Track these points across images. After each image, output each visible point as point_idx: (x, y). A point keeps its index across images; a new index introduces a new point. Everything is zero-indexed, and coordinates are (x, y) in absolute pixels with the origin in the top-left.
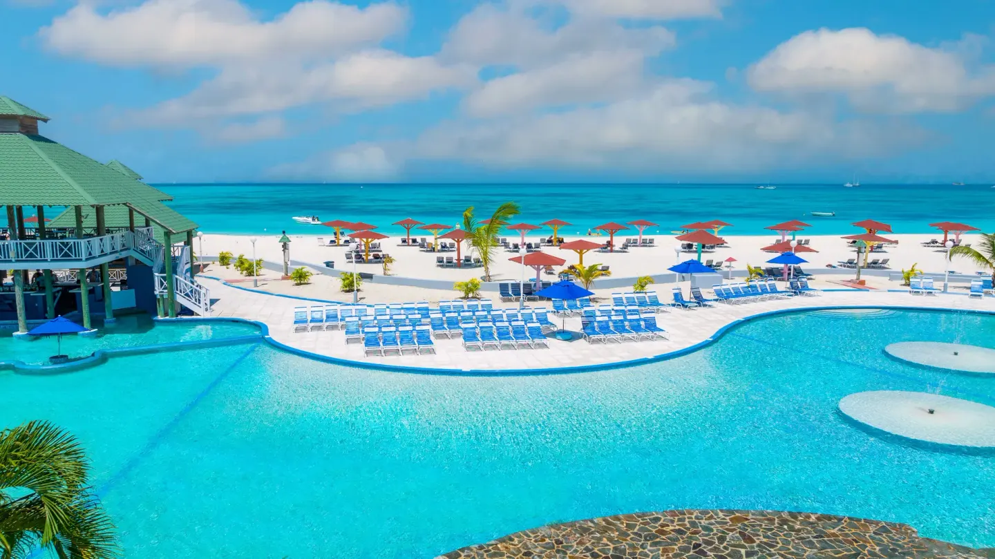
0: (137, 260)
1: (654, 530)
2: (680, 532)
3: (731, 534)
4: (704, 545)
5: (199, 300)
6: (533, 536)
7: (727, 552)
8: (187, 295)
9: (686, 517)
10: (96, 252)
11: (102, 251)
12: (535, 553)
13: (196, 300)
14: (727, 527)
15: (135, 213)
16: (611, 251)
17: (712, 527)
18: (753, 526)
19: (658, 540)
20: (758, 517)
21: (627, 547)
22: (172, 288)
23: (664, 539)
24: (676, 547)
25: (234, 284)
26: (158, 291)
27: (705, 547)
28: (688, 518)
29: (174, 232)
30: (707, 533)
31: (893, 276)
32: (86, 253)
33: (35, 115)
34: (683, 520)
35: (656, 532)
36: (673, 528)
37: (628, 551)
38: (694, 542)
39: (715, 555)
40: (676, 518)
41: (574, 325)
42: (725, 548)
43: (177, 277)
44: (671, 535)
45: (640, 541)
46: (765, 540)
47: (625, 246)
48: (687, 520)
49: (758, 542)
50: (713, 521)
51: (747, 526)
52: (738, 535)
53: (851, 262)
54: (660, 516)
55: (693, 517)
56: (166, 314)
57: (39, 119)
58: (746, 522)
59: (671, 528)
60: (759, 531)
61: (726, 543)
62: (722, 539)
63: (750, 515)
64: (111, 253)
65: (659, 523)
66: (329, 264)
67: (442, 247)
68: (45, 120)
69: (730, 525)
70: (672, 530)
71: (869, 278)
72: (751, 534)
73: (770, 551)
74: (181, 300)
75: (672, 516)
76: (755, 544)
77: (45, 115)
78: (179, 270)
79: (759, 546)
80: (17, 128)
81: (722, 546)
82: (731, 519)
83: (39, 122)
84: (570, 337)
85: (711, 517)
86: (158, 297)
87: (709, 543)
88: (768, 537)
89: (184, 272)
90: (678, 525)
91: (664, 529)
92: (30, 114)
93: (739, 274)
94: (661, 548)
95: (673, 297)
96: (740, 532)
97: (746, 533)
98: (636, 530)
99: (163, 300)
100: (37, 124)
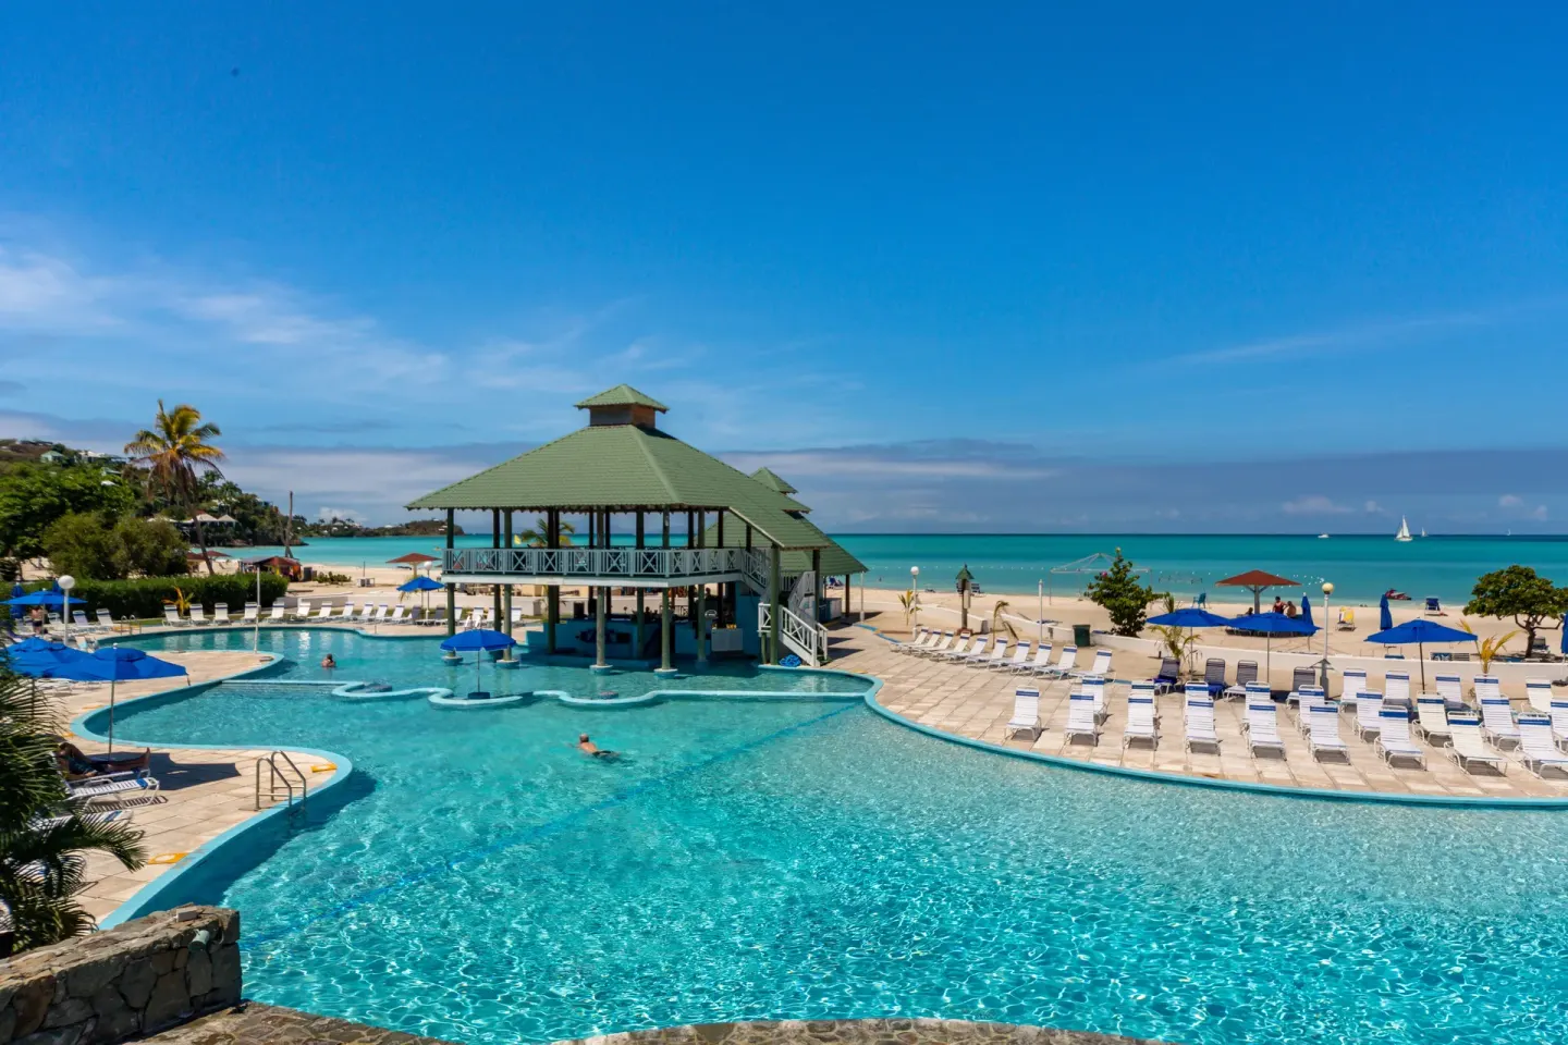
8: (796, 636)
10: (687, 568)
11: (697, 569)
13: (806, 643)
15: (753, 531)
22: (777, 625)
25: (885, 635)
26: (761, 625)
29: (783, 546)
32: (670, 568)
33: (649, 403)
43: (785, 609)
56: (769, 662)
57: (655, 409)
68: (664, 411)
74: (788, 641)
77: (664, 403)
78: (791, 601)
80: (630, 419)
83: (657, 413)
86: (760, 636)
89: (801, 606)
92: (643, 401)
99: (767, 640)
100: (654, 414)
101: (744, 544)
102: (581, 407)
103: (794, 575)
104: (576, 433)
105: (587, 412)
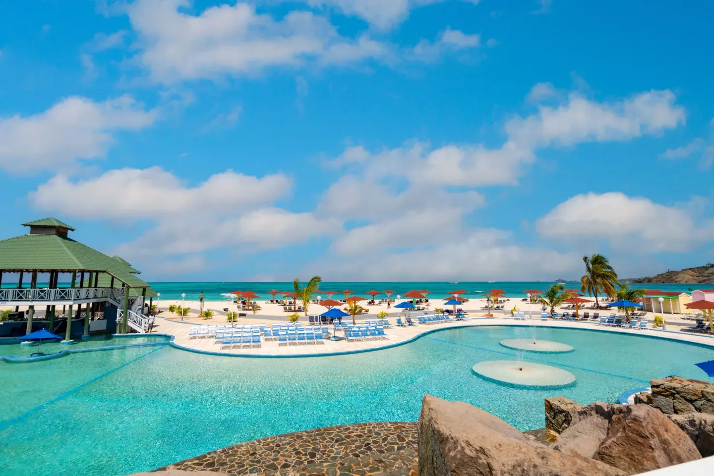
0: (112, 304)
1: (343, 436)
2: (360, 436)
3: (392, 436)
4: (372, 444)
5: (141, 324)
6: (263, 442)
7: (386, 447)
8: (135, 321)
9: (367, 427)
11: (87, 297)
12: (258, 454)
13: (139, 324)
14: (390, 432)
16: (373, 305)
17: (381, 432)
18: (407, 431)
19: (344, 441)
20: (412, 426)
21: (322, 447)
22: (126, 318)
23: (347, 441)
24: (353, 446)
25: (172, 320)
26: (118, 318)
27: (372, 445)
28: (368, 427)
29: (131, 286)
30: (376, 436)
31: (506, 313)
32: (75, 297)
34: (365, 428)
35: (345, 437)
36: (356, 434)
37: (321, 449)
38: (366, 442)
39: (377, 450)
40: (360, 428)
41: (341, 334)
42: (385, 445)
43: (130, 311)
44: (353, 439)
45: (332, 442)
46: (412, 439)
47: (380, 303)
48: (367, 429)
49: (407, 441)
50: (383, 429)
51: (403, 431)
52: (396, 437)
53: (486, 307)
54: (350, 427)
55: (371, 427)
56: (120, 333)
57: (68, 229)
58: (403, 429)
59: (355, 434)
60: (409, 434)
61: (387, 442)
62: (384, 440)
63: (407, 424)
64: (93, 298)
65: (349, 431)
66: (226, 310)
67: (289, 303)
68: (73, 230)
69: (393, 431)
70: (355, 435)
71: (495, 314)
72: (405, 436)
73: (413, 446)
74: (130, 324)
75: (358, 427)
76: (405, 442)
77: (73, 227)
78: (133, 308)
79: (407, 443)
80: (54, 232)
81: (383, 444)
82: (394, 428)
83: (69, 231)
84: (338, 339)
85: (383, 427)
86: (117, 322)
87: (375, 442)
88: (414, 438)
89: (137, 309)
90: (360, 432)
91: (350, 435)
92: (62, 225)
93: (431, 312)
94: (344, 447)
95: (396, 321)
96: (398, 435)
97: (402, 435)
98: (332, 436)
99: (120, 324)
100: (67, 231)
101: (110, 286)
102: (25, 225)
103: (134, 298)
104: (21, 237)
105: (29, 228)
